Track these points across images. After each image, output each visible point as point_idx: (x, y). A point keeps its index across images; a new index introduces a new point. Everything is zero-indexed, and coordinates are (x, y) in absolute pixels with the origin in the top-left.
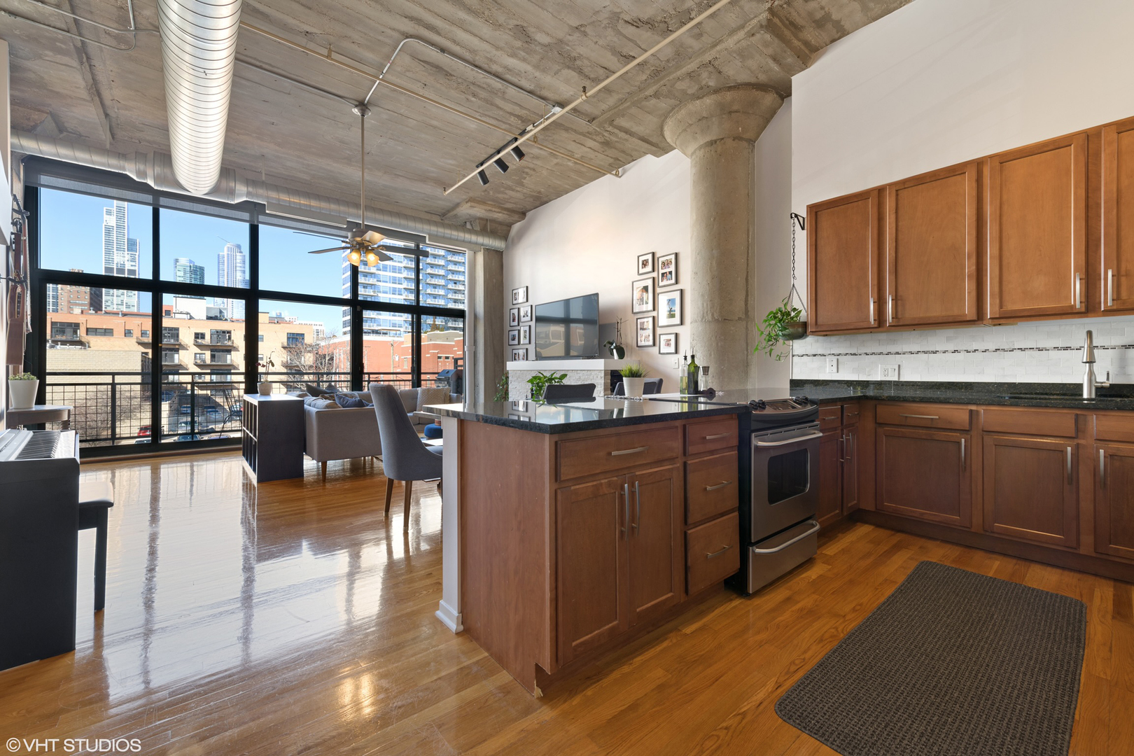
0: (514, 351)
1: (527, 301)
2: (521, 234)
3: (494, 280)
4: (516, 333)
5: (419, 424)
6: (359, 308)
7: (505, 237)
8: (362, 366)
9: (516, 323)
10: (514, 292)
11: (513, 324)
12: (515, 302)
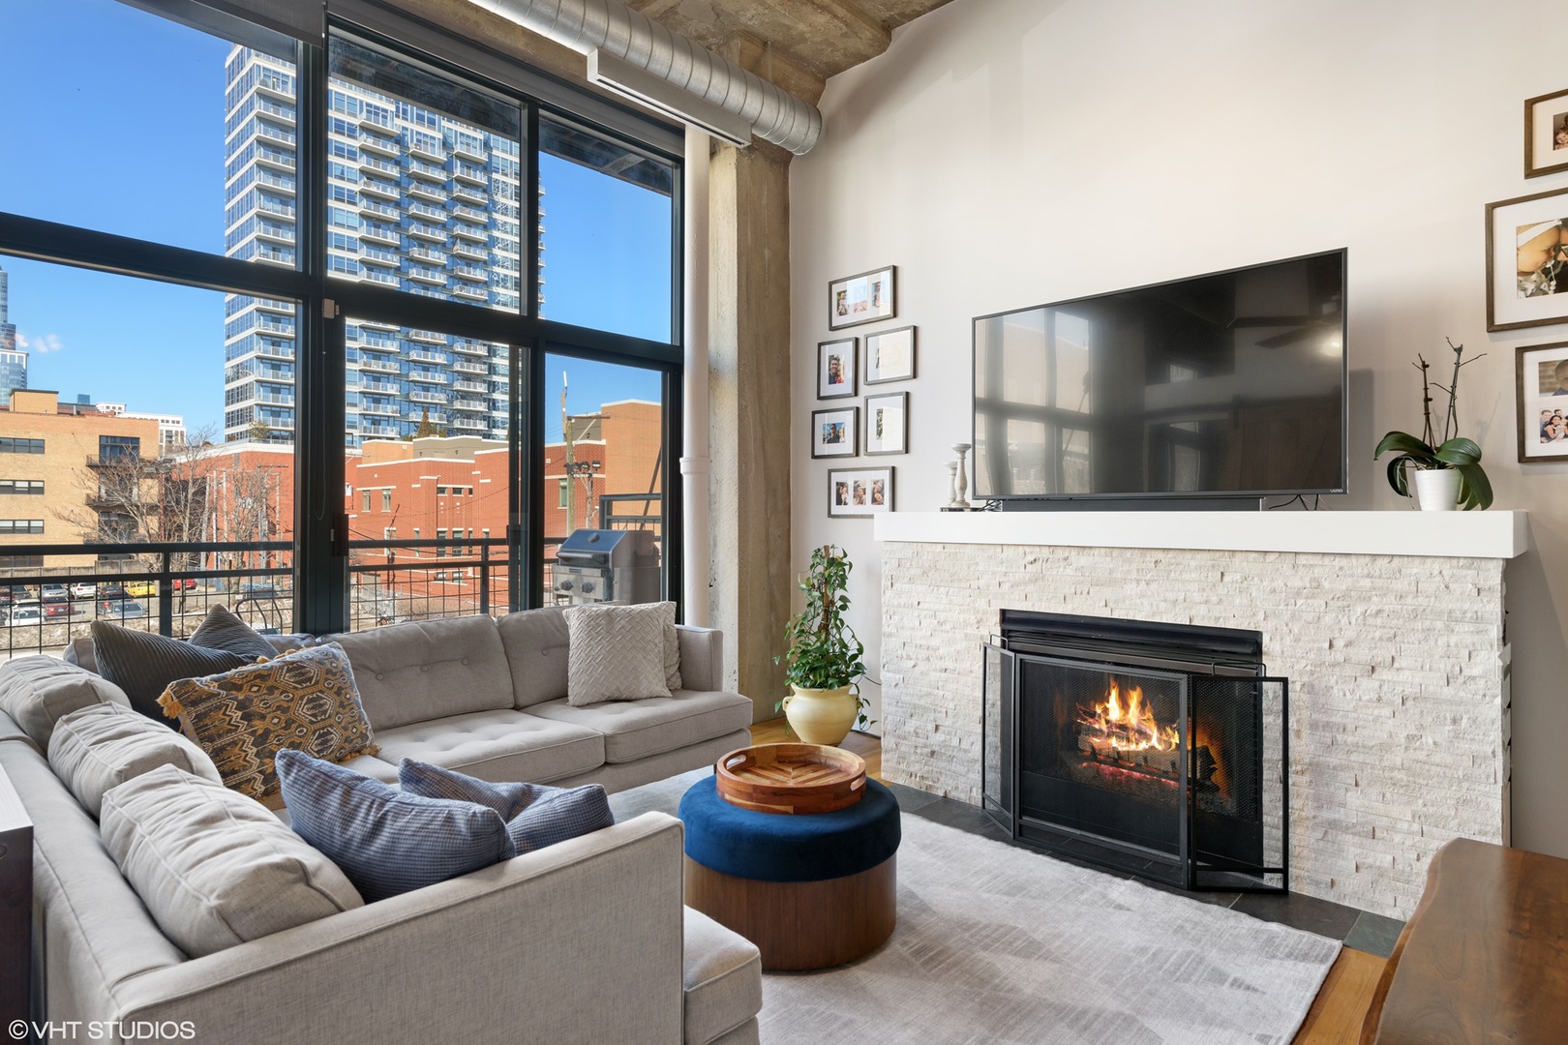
0: (836, 477)
1: (895, 315)
2: (864, 105)
3: (767, 252)
4: (848, 419)
5: (606, 764)
6: (329, 309)
7: (809, 104)
8: (341, 522)
9: (846, 386)
10: (836, 288)
11: (828, 389)
12: (837, 321)
